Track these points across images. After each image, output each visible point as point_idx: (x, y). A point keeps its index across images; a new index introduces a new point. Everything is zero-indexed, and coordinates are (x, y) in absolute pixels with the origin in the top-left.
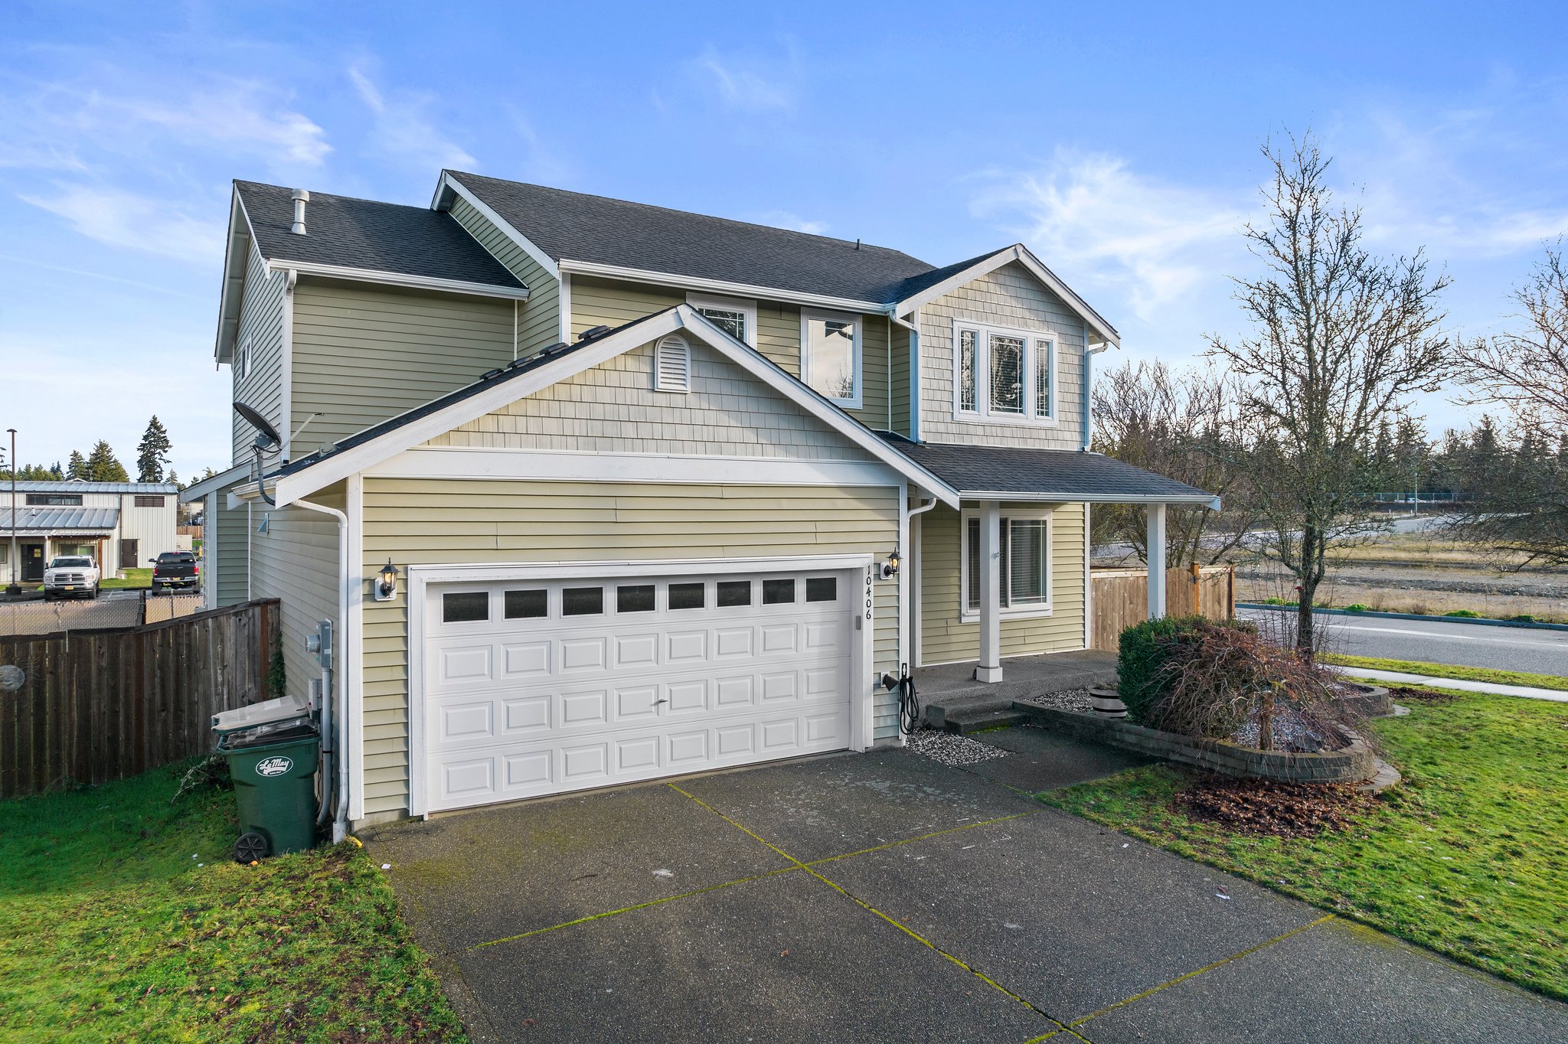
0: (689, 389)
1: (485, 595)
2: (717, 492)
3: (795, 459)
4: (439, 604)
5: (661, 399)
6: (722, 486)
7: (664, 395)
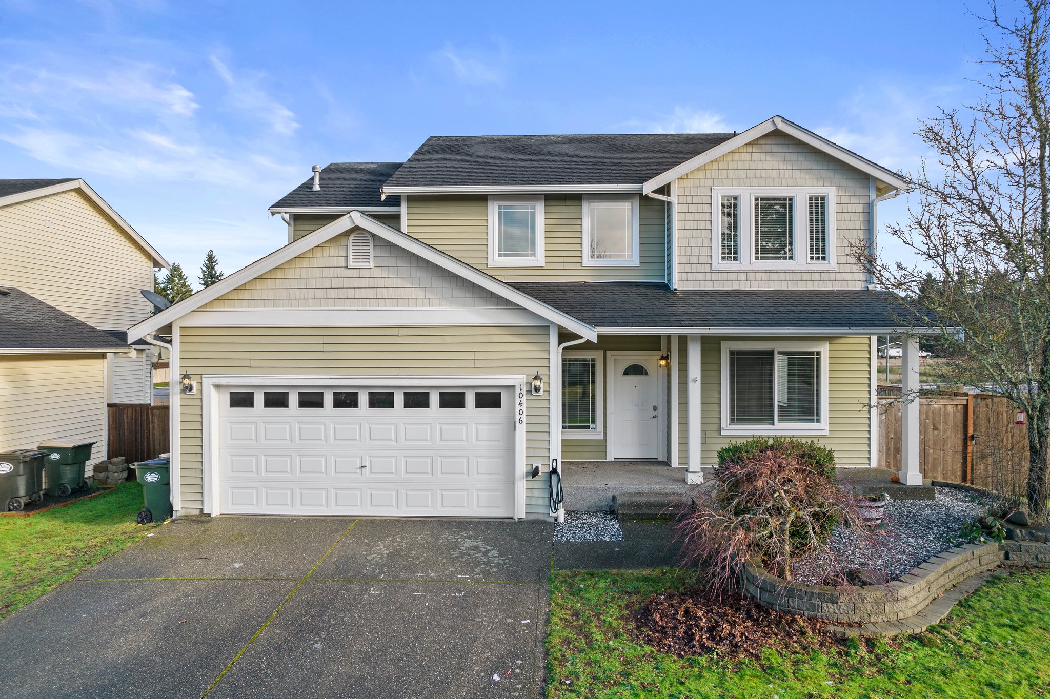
0: (372, 265)
1: (252, 393)
2: (395, 332)
3: (456, 307)
4: (227, 398)
5: (352, 273)
6: (398, 327)
7: (356, 270)
